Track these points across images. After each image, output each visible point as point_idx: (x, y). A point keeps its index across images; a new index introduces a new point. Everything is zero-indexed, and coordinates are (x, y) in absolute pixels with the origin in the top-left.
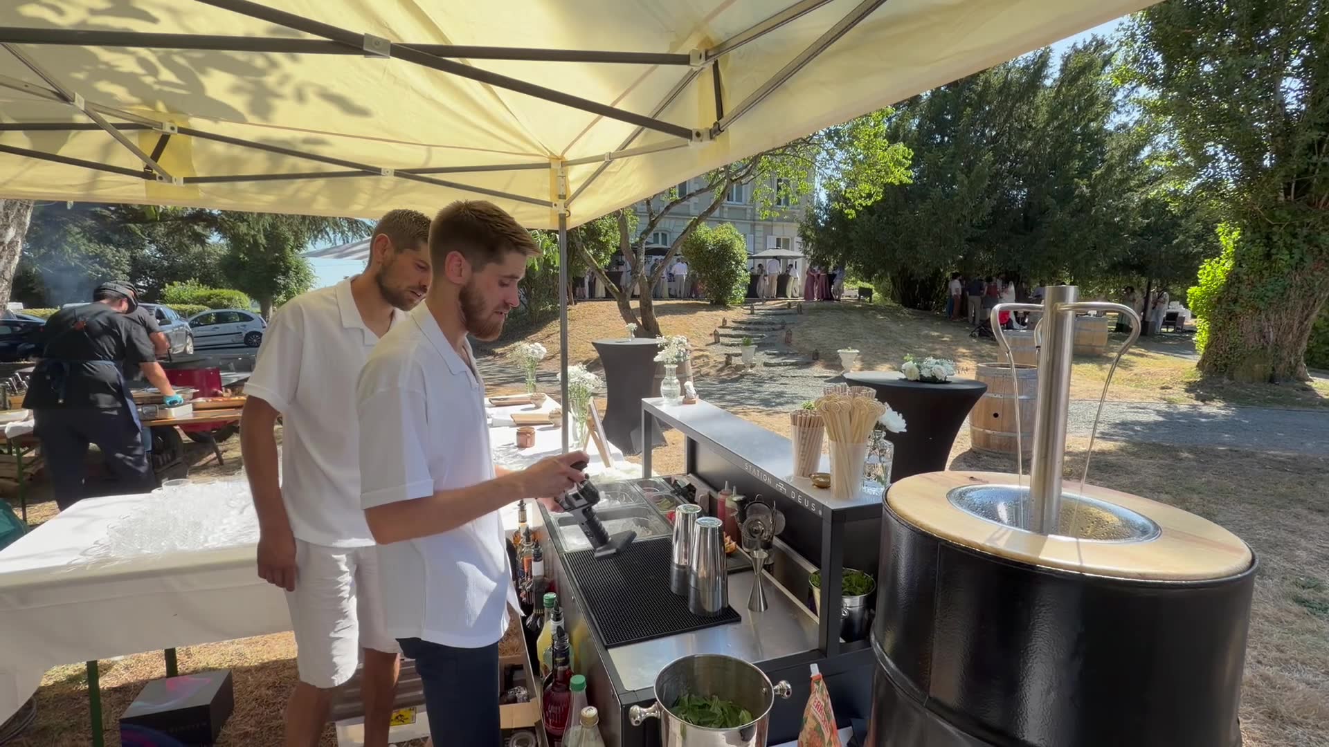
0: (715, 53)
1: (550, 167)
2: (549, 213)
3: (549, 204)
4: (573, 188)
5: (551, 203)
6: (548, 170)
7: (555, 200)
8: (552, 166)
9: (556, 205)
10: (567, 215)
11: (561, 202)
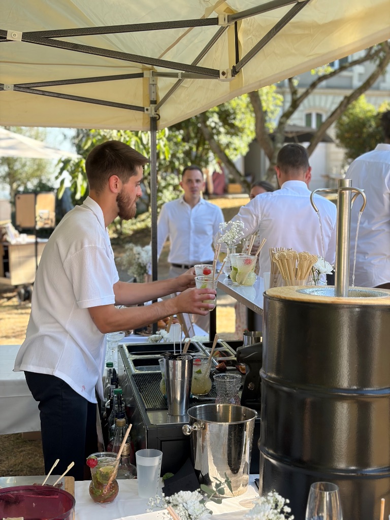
0: (235, 18)
1: (143, 77)
2: (142, 117)
3: (141, 109)
4: (161, 95)
5: (143, 108)
6: (141, 78)
7: (147, 106)
8: (145, 76)
9: (147, 110)
10: (158, 118)
11: (153, 106)
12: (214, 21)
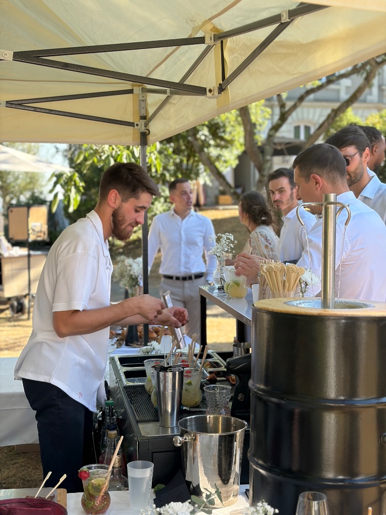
1: (133, 93)
2: (132, 132)
3: (131, 124)
4: (151, 111)
5: (134, 123)
6: (132, 94)
7: (137, 121)
8: (134, 92)
9: (137, 125)
10: (148, 133)
11: (143, 122)
12: (201, 40)
